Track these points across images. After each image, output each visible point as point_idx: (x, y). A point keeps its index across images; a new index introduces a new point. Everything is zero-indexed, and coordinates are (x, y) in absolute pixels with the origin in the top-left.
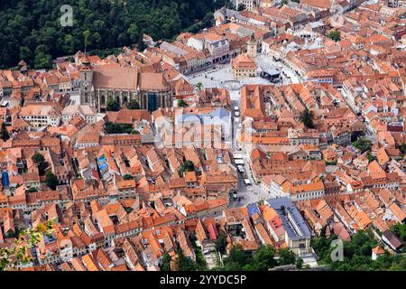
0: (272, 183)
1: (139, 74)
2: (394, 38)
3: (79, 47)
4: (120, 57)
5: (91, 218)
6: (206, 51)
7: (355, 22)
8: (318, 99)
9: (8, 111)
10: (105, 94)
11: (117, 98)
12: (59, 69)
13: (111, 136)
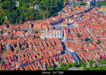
0: (71, 49)
1: (42, 25)
2: (98, 17)
3: (29, 20)
4: (38, 22)
5: (31, 57)
6: (56, 20)
7: (89, 14)
8: (81, 31)
9: (13, 33)
10: (34, 30)
11: (37, 31)
12: (24, 24)
13: (36, 39)
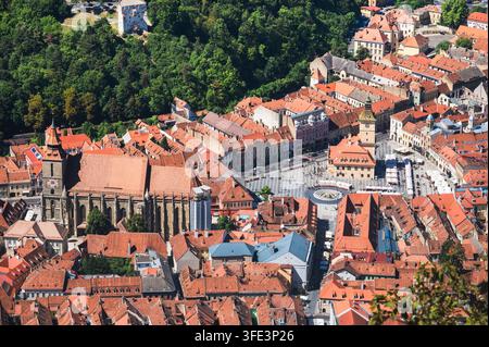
6: (284, 130)
10: (85, 203)
11: (108, 211)
12: (12, 155)
13: (88, 277)
